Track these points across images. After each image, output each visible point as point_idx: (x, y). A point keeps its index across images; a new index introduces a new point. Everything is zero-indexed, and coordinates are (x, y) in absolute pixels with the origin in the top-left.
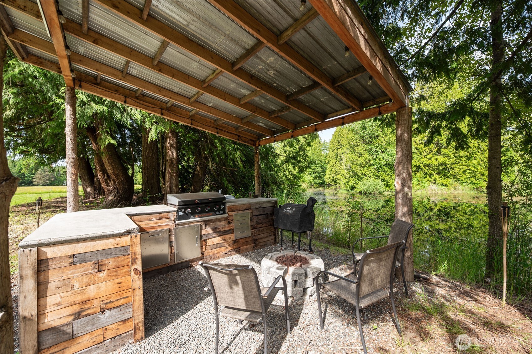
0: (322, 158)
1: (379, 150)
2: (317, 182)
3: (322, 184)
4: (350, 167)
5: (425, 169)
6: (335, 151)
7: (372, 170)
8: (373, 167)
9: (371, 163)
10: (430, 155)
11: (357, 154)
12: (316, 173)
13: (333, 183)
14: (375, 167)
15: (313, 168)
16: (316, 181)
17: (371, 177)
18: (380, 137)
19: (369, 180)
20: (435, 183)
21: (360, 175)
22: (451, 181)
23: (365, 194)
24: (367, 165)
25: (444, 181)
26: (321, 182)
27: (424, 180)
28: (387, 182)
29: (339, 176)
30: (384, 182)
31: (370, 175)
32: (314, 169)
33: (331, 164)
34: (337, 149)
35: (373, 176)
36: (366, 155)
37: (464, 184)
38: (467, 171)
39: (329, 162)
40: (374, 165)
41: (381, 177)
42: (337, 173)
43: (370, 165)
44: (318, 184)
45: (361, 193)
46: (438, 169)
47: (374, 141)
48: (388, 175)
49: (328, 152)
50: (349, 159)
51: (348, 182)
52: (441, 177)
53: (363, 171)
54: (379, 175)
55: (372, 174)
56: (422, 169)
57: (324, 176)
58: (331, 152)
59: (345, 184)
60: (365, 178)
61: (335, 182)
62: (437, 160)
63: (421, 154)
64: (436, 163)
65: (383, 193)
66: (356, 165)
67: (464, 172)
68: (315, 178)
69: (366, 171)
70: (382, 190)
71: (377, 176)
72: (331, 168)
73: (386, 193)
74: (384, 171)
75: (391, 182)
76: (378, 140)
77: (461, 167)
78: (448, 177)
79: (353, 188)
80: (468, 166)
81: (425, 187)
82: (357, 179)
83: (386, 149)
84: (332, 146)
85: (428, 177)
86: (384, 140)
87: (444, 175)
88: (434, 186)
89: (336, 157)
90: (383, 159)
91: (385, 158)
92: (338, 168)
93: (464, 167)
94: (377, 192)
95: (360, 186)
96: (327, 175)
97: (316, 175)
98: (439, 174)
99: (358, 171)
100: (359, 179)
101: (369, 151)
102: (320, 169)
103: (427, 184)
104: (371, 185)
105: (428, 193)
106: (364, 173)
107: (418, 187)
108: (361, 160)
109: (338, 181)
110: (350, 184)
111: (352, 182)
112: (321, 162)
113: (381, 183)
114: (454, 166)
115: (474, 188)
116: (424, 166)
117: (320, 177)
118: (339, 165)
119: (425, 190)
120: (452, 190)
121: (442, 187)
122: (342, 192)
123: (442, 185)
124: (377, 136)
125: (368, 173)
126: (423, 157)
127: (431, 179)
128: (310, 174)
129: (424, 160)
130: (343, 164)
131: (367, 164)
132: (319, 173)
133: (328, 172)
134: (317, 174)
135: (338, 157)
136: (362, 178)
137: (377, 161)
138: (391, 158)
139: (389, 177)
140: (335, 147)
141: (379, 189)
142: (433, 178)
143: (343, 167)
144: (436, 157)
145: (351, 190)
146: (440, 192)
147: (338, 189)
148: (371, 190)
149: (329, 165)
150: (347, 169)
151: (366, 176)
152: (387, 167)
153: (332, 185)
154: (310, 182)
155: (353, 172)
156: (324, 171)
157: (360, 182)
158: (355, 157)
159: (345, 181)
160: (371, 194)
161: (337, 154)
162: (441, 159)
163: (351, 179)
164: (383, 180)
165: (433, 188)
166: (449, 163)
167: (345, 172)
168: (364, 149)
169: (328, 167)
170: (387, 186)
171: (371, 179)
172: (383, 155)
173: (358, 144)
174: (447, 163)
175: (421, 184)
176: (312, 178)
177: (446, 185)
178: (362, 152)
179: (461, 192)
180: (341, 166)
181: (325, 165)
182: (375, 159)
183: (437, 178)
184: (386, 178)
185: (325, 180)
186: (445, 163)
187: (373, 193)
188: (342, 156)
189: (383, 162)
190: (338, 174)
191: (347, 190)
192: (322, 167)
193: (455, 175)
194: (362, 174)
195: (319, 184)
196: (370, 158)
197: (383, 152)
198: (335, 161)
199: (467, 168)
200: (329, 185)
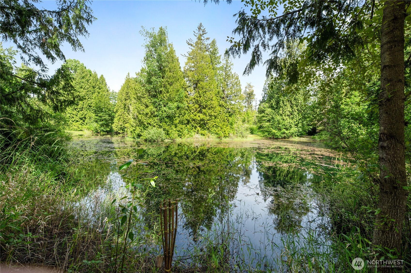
0: (110, 107)
1: (162, 103)
2: (104, 130)
3: (110, 132)
4: (137, 117)
5: (192, 123)
6: (124, 102)
7: (156, 120)
8: (157, 118)
9: (155, 114)
10: (196, 113)
11: (143, 105)
12: (103, 120)
13: (121, 132)
14: (159, 118)
15: (99, 115)
16: (102, 128)
17: (155, 126)
18: (163, 93)
19: (153, 129)
20: (198, 133)
21: (146, 124)
22: (206, 132)
23: (150, 141)
24: (152, 116)
25: (203, 132)
26: (109, 129)
27: (192, 131)
28: (168, 131)
29: (126, 125)
30: (165, 131)
31: (155, 124)
32: (100, 117)
33: (119, 113)
34: (126, 100)
35: (156, 126)
36: (151, 107)
37: (213, 134)
38: (215, 126)
39: (117, 111)
40: (157, 116)
41: (163, 127)
42: (125, 122)
43: (155, 116)
44: (105, 132)
45: (146, 140)
46: (200, 123)
47: (158, 95)
48: (168, 125)
49: (116, 102)
50: (136, 108)
51: (134, 130)
52: (201, 129)
53: (148, 121)
54: (161, 125)
55: (156, 124)
56: (191, 122)
57: (112, 124)
58: (120, 102)
59: (131, 132)
60: (150, 127)
61: (123, 130)
62: (199, 116)
63: (191, 111)
64: (199, 119)
65: (164, 141)
66: (142, 115)
67: (213, 126)
68: (102, 125)
69: (151, 121)
70: (164, 137)
71: (160, 126)
72: (119, 117)
73: (166, 141)
74: (165, 122)
75: (170, 131)
76: (161, 95)
77: (212, 123)
78: (205, 129)
79: (139, 136)
80: (215, 122)
81: (192, 136)
82: (143, 127)
83: (167, 104)
84: (120, 96)
85: (194, 129)
86: (166, 96)
87: (203, 128)
88: (197, 136)
89: (125, 107)
90: (165, 111)
91: (166, 111)
92: (126, 117)
93: (213, 123)
94: (160, 140)
95: (146, 134)
96: (115, 123)
97: (102, 122)
98: (200, 127)
99: (144, 120)
100: (145, 128)
101: (154, 103)
102: (107, 117)
103: (193, 134)
104: (155, 133)
105: (194, 140)
106: (149, 122)
107: (188, 135)
108: (147, 110)
109: (126, 130)
110: (137, 132)
111: (138, 131)
112: (109, 110)
113: (163, 132)
114: (208, 122)
115: (218, 137)
116: (192, 120)
117: (107, 125)
118: (127, 115)
119: (192, 138)
120: (207, 138)
121: (202, 136)
122: (129, 140)
123: (202, 134)
124: (161, 92)
125: (153, 122)
126: (191, 113)
127: (195, 130)
128: (96, 122)
129: (192, 115)
130: (131, 114)
131: (152, 114)
132: (106, 120)
133: (115, 120)
134: (104, 122)
135: (126, 108)
136: (147, 127)
137: (160, 112)
138: (170, 111)
139: (169, 127)
140: (124, 98)
141: (161, 137)
142: (197, 129)
143: (131, 116)
144: (199, 114)
145: (137, 138)
146: (200, 139)
147: (126, 137)
148: (155, 138)
149: (117, 114)
150: (134, 119)
151: (151, 125)
152: (167, 119)
153: (119, 133)
154: (96, 129)
155: (140, 121)
156: (112, 120)
157: (146, 131)
158: (142, 107)
159: (131, 130)
160: (154, 141)
161: (125, 105)
162: (202, 116)
163: (137, 127)
164: (164, 130)
165: (197, 137)
166: (206, 119)
167: (132, 121)
168: (150, 101)
169: (117, 116)
170: (168, 134)
171: (155, 128)
172: (165, 108)
173: (145, 96)
174: (205, 119)
175: (190, 133)
176: (99, 126)
177: (204, 135)
178: (148, 103)
179: (211, 139)
180: (129, 116)
181: (113, 114)
182: (159, 111)
183: (199, 130)
184: (167, 128)
185: (113, 128)
186: (204, 120)
187: (156, 140)
188: (130, 107)
189: (165, 115)
190: (127, 123)
191: (134, 138)
192: (110, 115)
193: (208, 128)
194: (147, 124)
195: (107, 131)
196: (155, 109)
197: (165, 106)
198: (123, 111)
199: (214, 123)
200: (117, 133)
